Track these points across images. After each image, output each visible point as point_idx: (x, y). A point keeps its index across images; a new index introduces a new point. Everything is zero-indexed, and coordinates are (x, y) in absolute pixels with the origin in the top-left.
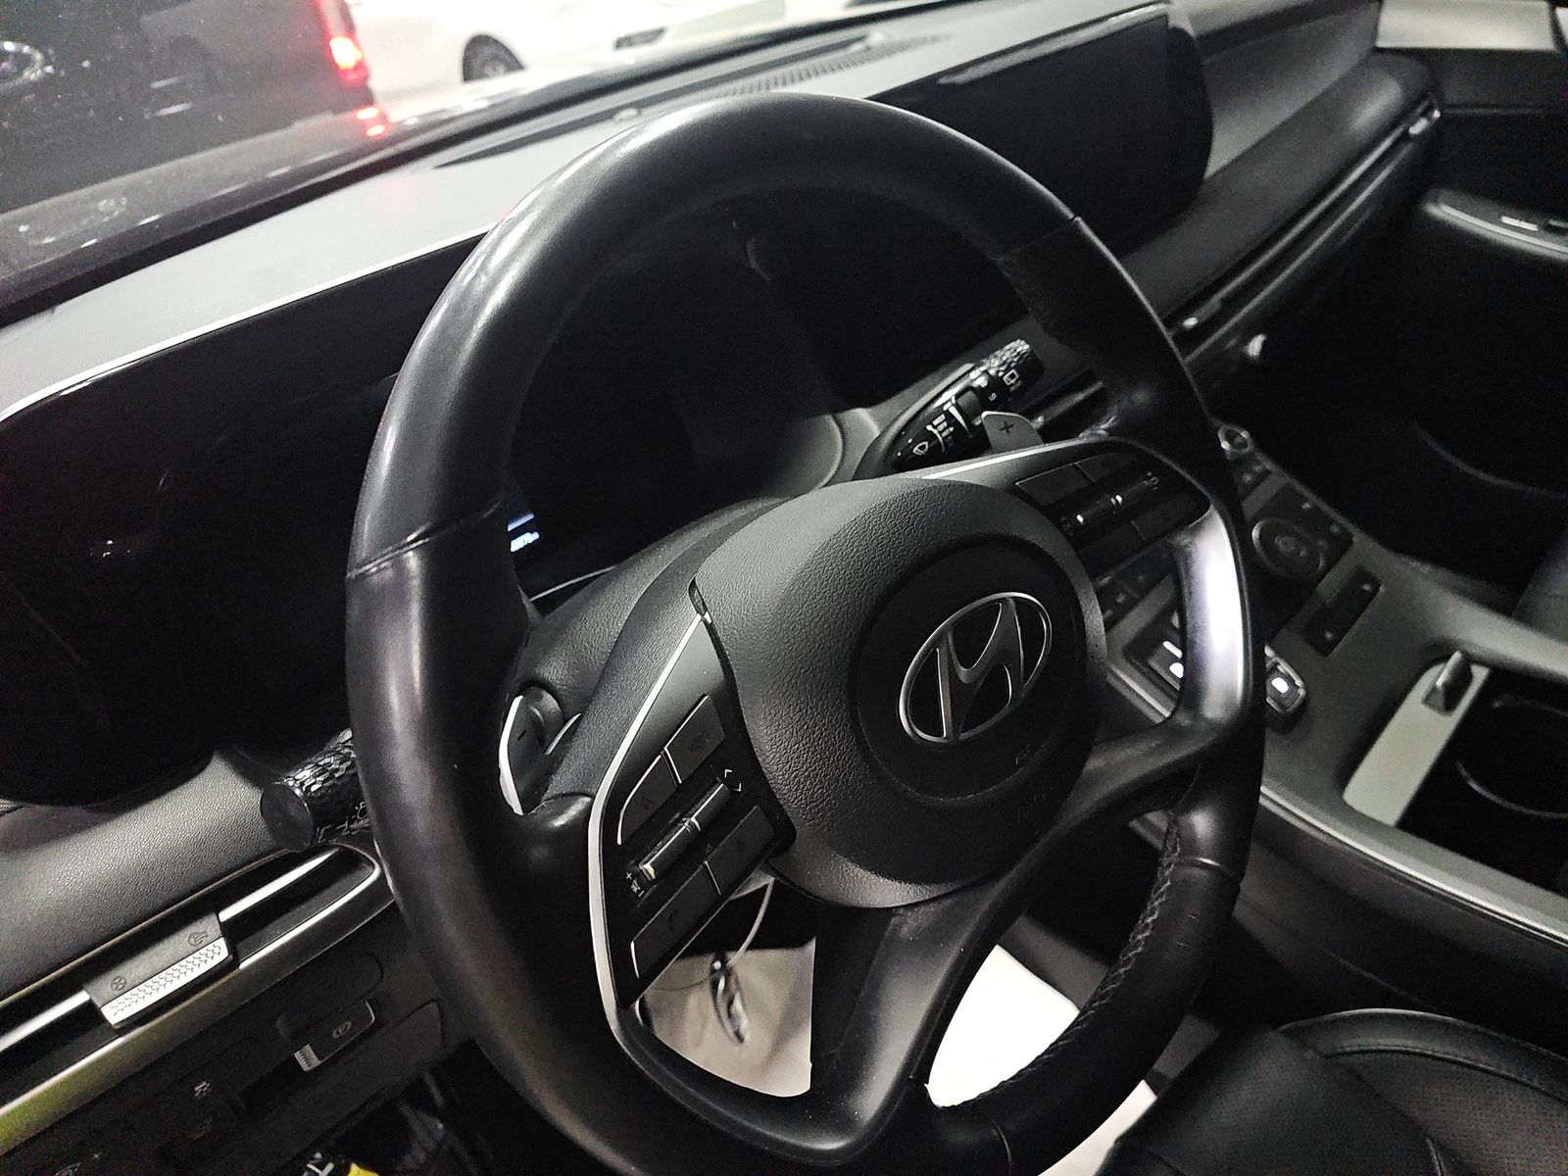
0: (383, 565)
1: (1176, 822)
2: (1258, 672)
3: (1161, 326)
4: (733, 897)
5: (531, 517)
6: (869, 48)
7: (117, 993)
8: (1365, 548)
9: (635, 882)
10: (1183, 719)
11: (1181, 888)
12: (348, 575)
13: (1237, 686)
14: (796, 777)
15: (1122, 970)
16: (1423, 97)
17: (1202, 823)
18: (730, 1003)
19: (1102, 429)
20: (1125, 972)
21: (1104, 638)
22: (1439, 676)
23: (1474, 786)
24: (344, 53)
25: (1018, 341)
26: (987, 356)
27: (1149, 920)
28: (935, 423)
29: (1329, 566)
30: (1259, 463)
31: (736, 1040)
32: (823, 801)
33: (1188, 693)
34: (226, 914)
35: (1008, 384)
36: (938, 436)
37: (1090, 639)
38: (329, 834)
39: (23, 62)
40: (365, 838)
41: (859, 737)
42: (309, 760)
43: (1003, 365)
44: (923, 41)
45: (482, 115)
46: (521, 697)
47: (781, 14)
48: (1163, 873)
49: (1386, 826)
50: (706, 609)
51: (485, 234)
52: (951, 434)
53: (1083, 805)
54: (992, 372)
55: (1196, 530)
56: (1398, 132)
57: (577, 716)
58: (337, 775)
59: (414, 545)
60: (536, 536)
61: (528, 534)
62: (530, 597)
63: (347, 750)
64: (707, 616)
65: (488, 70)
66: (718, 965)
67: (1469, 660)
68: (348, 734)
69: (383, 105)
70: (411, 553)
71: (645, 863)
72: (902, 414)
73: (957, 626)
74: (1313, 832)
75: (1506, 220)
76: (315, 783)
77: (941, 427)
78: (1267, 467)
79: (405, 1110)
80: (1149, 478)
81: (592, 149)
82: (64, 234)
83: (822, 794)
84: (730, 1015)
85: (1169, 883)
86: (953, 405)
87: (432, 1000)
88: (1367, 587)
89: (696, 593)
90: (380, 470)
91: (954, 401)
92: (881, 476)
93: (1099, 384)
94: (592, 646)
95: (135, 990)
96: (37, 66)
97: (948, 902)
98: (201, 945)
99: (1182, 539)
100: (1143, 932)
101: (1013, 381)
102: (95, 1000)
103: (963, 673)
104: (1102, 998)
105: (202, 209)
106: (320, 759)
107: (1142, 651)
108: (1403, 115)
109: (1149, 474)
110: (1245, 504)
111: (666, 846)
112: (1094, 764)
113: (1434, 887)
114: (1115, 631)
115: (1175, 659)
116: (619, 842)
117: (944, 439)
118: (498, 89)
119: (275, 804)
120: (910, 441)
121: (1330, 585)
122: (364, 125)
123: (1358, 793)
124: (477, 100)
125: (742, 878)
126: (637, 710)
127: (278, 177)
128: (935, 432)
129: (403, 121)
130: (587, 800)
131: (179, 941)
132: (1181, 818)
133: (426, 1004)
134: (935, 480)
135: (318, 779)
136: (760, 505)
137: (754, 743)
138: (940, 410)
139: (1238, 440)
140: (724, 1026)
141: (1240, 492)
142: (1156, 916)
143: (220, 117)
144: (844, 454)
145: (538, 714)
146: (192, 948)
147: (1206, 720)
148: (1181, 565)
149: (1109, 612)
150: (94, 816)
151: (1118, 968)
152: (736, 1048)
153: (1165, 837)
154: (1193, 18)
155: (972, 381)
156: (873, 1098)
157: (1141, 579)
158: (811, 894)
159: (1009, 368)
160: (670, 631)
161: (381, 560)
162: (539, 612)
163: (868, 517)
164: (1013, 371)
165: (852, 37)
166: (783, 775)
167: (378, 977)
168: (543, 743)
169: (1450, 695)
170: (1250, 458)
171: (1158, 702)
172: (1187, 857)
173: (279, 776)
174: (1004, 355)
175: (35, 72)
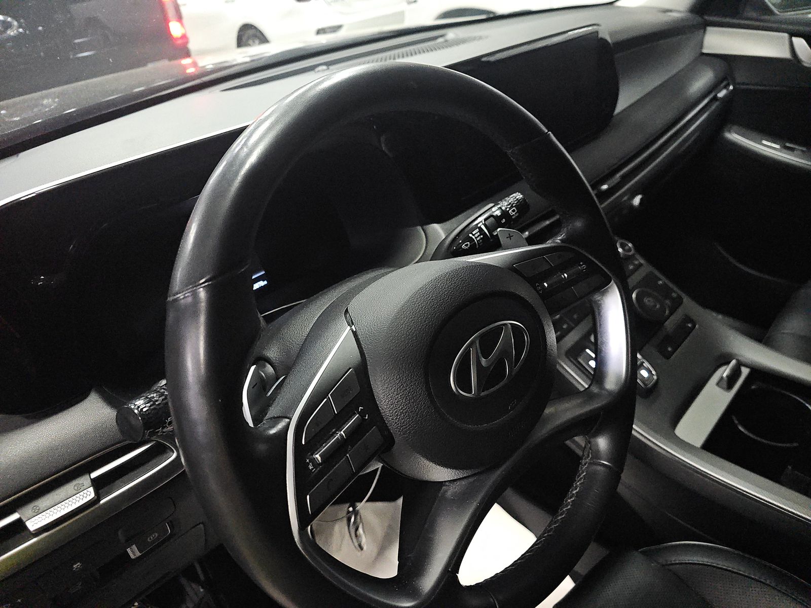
0: (186, 295)
1: (590, 442)
2: (633, 366)
3: (589, 187)
4: (361, 474)
5: (263, 272)
6: (446, 41)
7: (34, 514)
8: (690, 306)
9: (311, 464)
10: (595, 389)
11: (591, 476)
12: (169, 299)
13: (622, 374)
14: (396, 412)
16: (724, 79)
17: (602, 443)
18: (357, 529)
19: (558, 239)
20: (561, 518)
21: (556, 346)
22: (725, 372)
23: (740, 428)
24: (176, 29)
25: (517, 193)
26: (501, 200)
27: (574, 492)
28: (474, 233)
29: (671, 314)
30: (637, 259)
31: (359, 549)
32: (410, 425)
33: (598, 376)
34: (94, 475)
35: (512, 215)
36: (475, 239)
37: (549, 347)
38: (151, 434)
39: (7, 26)
40: (170, 437)
41: (430, 395)
42: (143, 395)
43: (509, 205)
44: (474, 39)
45: (246, 65)
46: (255, 366)
47: (402, 21)
48: (582, 468)
49: (698, 448)
50: (353, 324)
51: (248, 126)
52: (481, 239)
53: (543, 431)
54: (503, 208)
55: (604, 293)
56: (711, 96)
57: (283, 377)
58: (157, 403)
59: (204, 285)
60: (265, 282)
61: (262, 282)
62: (261, 314)
63: (162, 390)
64: (353, 327)
65: (250, 42)
66: (351, 509)
67: (740, 364)
68: (164, 382)
69: (195, 57)
71: (316, 454)
72: (457, 227)
73: (481, 337)
74: (656, 448)
75: (765, 142)
76: (145, 407)
77: (477, 235)
78: (641, 262)
79: (184, 581)
80: (581, 265)
82: (24, 115)
83: (409, 421)
84: (356, 536)
85: (585, 473)
86: (483, 224)
87: (202, 523)
88: (690, 325)
89: (348, 315)
90: (187, 245)
91: (483, 222)
92: (445, 259)
93: (558, 217)
94: (292, 341)
95: (44, 513)
96: (15, 28)
97: (471, 480)
98: (80, 490)
99: (597, 297)
100: (571, 498)
101: (514, 213)
102: (23, 518)
103: (483, 361)
104: (549, 531)
105: (99, 106)
106: (148, 394)
107: (575, 353)
108: (714, 88)
109: (581, 263)
110: (629, 280)
111: (328, 446)
112: (548, 411)
114: (562, 342)
115: (591, 358)
116: (303, 443)
117: (477, 241)
118: (255, 52)
119: (124, 417)
120: (461, 241)
121: (671, 323)
122: (185, 67)
123: (682, 430)
124: (244, 57)
125: (366, 464)
126: (315, 375)
128: (474, 237)
129: (205, 66)
130: (287, 420)
131: (69, 488)
132: (592, 440)
133: (198, 525)
134: (473, 262)
135: (147, 405)
136: (383, 271)
137: (375, 394)
138: (476, 227)
139: (627, 248)
140: (353, 542)
141: (627, 274)
142: (578, 490)
143: (110, 60)
144: (426, 247)
145: (263, 375)
146: (75, 492)
147: (607, 390)
148: (596, 310)
149: (559, 333)
150: (26, 420)
151: (558, 516)
152: (359, 554)
153: (584, 449)
154: (611, 34)
155: (493, 212)
156: (429, 580)
157: (575, 316)
158: (402, 473)
159: (512, 207)
160: (334, 334)
161: (187, 292)
162: (266, 322)
163: (437, 280)
164: (514, 208)
165: (438, 35)
166: (389, 411)
167: (173, 510)
168: (265, 390)
169: (730, 382)
170: (632, 257)
171: (581, 379)
172: (595, 460)
173: (126, 403)
174: (510, 200)
175: (13, 31)
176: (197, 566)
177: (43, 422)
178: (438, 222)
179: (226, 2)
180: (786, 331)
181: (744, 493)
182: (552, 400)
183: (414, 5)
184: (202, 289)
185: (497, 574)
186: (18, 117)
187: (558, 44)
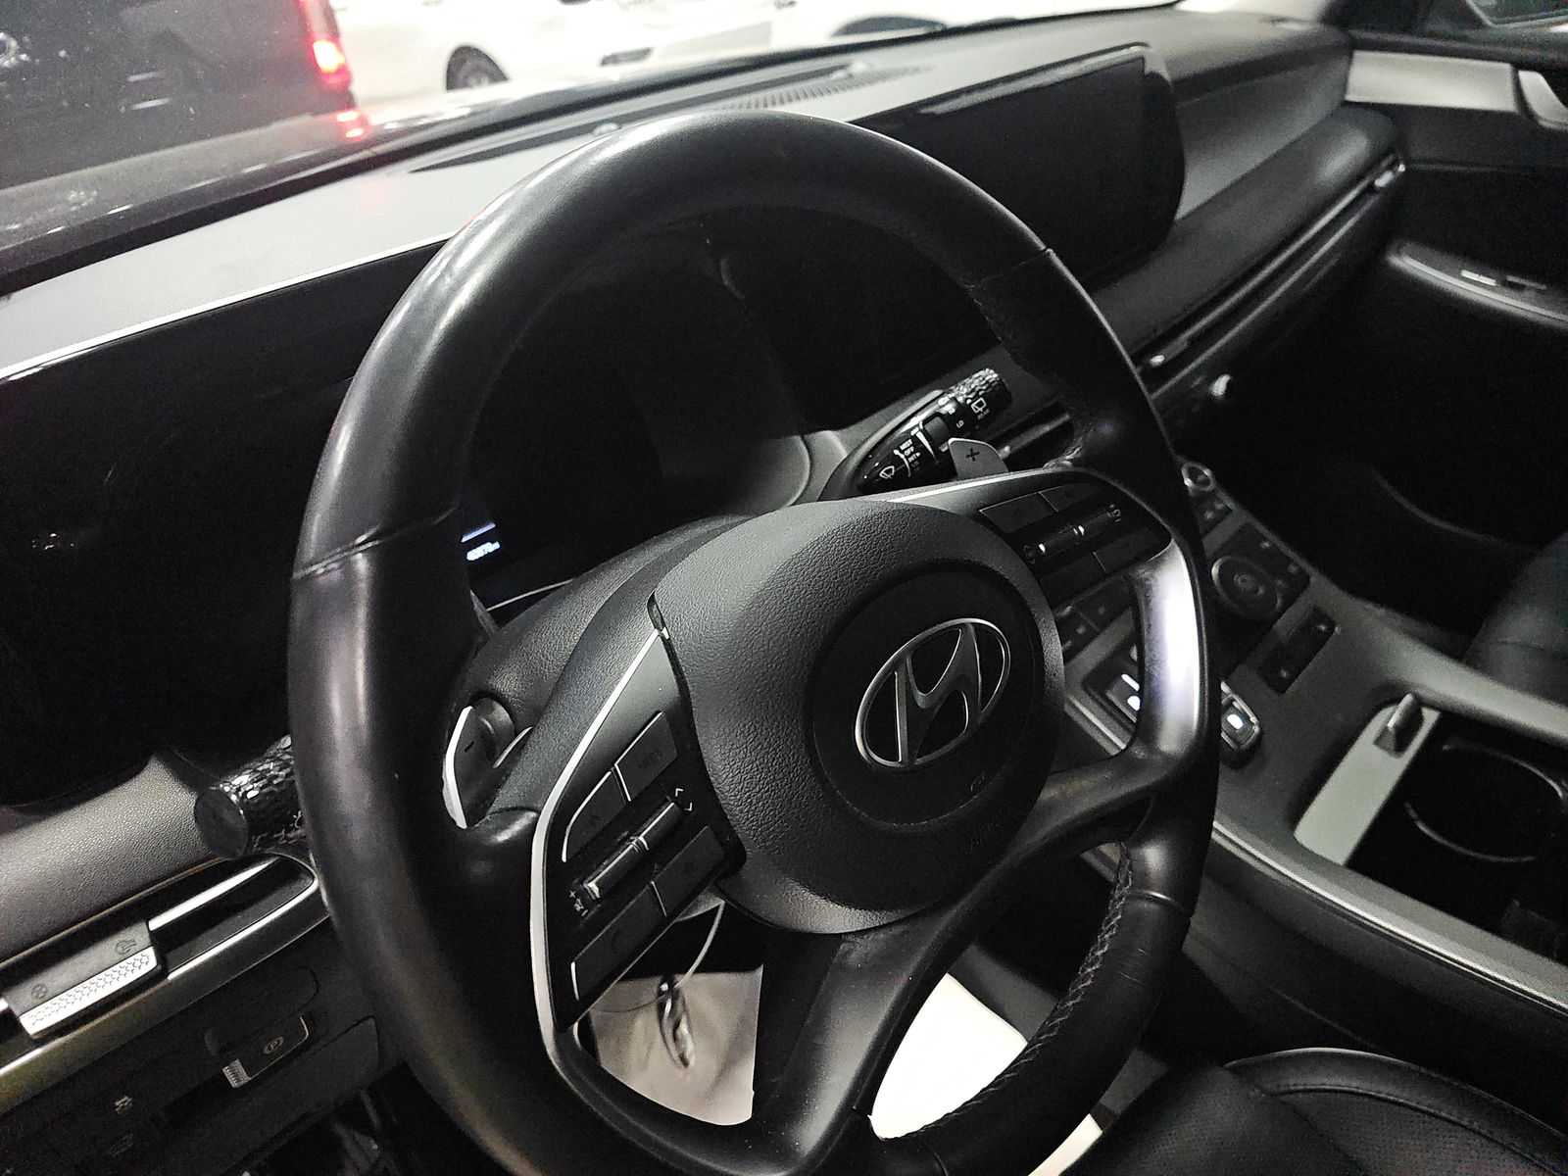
0: (329, 568)
1: (1128, 856)
2: (1213, 708)
3: (1128, 360)
4: (679, 919)
5: (493, 525)
6: (850, 76)
7: (36, 1001)
8: (1323, 591)
9: (579, 900)
10: (1139, 752)
11: (1133, 921)
12: (295, 575)
13: (1192, 722)
14: (749, 797)
15: (1071, 1003)
16: (1391, 149)
17: (1154, 856)
18: (677, 1026)
19: (1067, 460)
20: (1074, 1004)
21: (1062, 668)
22: (1391, 717)
23: (1422, 827)
24: (326, 56)
25: (987, 370)
26: (955, 384)
27: (1099, 953)
28: (902, 448)
29: (1289, 602)
30: (1222, 502)
31: (679, 1062)
32: (775, 823)
33: (1144, 727)
34: (156, 923)
35: (976, 412)
36: (905, 460)
38: (265, 843)
40: (301, 848)
41: (814, 761)
42: (247, 766)
43: (971, 393)
44: (905, 72)
45: (462, 122)
46: (470, 708)
47: (767, 40)
48: (1114, 906)
49: (1339, 866)
50: (664, 625)
51: (447, 240)
52: (917, 459)
53: (1037, 834)
54: (960, 399)
55: (1156, 565)
56: (1363, 184)
57: (527, 731)
58: (275, 782)
59: (363, 548)
60: (497, 546)
61: (489, 544)
62: (488, 608)
63: (287, 757)
64: (665, 631)
65: (472, 80)
66: (665, 987)
67: (1420, 703)
68: (287, 741)
69: (363, 109)
71: (590, 882)
72: (870, 437)
73: (916, 652)
75: (1466, 274)
76: (252, 790)
77: (908, 452)
78: (1228, 505)
79: (340, 1130)
80: (1111, 510)
81: (566, 155)
82: (29, 221)
83: (774, 816)
84: (675, 1038)
85: (1120, 917)
86: (920, 430)
87: (373, 1017)
88: (1323, 628)
89: (655, 609)
90: (332, 469)
91: (921, 427)
92: (846, 498)
93: (1067, 417)
94: (547, 659)
95: (55, 999)
96: (12, 52)
97: (897, 930)
98: (130, 953)
99: (1142, 572)
100: (1093, 964)
101: (980, 409)
102: (13, 1008)
103: (920, 697)
104: (1050, 1030)
105: (169, 203)
106: (259, 764)
107: (1100, 682)
108: (1369, 167)
109: (1112, 506)
110: (1205, 539)
111: (613, 864)
112: (1048, 794)
113: (1380, 926)
114: (1074, 661)
115: (1133, 692)
116: (564, 859)
117: (910, 464)
118: (482, 96)
119: (209, 810)
120: (877, 464)
121: (1286, 625)
122: (342, 128)
123: (1307, 832)
125: (690, 897)
127: (249, 174)
128: (902, 456)
129: (384, 125)
130: (533, 815)
131: (106, 949)
132: (1133, 851)
133: (364, 1020)
134: (900, 504)
135: (255, 785)
137: (708, 762)
138: (908, 435)
139: (1200, 478)
140: (668, 1048)
141: (1201, 529)
142: (1106, 949)
143: (191, 109)
144: (810, 477)
145: (489, 725)
146: (118, 957)
147: (1161, 753)
148: (1141, 597)
149: (1069, 643)
151: (1067, 1001)
152: (681, 1073)
153: (1118, 869)
154: (1169, 65)
155: (941, 407)
156: (814, 1128)
157: (1102, 611)
158: (761, 918)
159: (977, 396)
160: (626, 645)
161: (329, 561)
162: (497, 622)
163: (829, 538)
164: (981, 399)
165: (834, 65)
166: (736, 796)
167: (313, 992)
168: (492, 756)
169: (1401, 737)
170: (1212, 496)
171: (1113, 732)
172: (1138, 890)
173: (216, 782)
174: (972, 383)
175: (9, 59)
176: (366, 1099)
178: (834, 428)
179: (427, 4)
180: (1509, 639)
181: (1430, 953)
182: (1056, 772)
183: (788, 10)
184: (360, 555)
185: (948, 1114)
186: (17, 223)
187: (1066, 82)
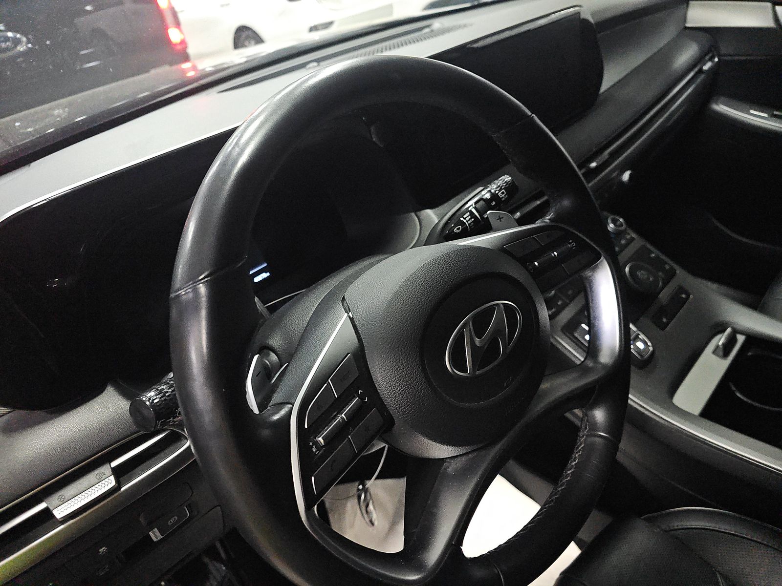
0: (187, 291)
1: (587, 415)
2: (626, 338)
3: (576, 168)
4: (364, 454)
5: (265, 265)
6: (432, 31)
7: (60, 503)
8: (683, 277)
9: (314, 447)
10: (590, 364)
11: (590, 448)
12: (171, 296)
13: (616, 348)
14: (394, 394)
16: (709, 51)
17: (599, 415)
18: (367, 506)
19: (547, 219)
20: (561, 490)
21: (549, 323)
22: (720, 340)
23: (738, 395)
24: (175, 36)
25: (506, 176)
26: (490, 183)
27: (573, 464)
28: (465, 216)
29: (665, 284)
30: (629, 234)
31: (370, 524)
32: (408, 406)
33: (592, 349)
34: (114, 464)
35: (501, 197)
36: (466, 223)
37: (541, 324)
38: (164, 424)
39: (17, 42)
40: (180, 425)
41: (426, 374)
42: (153, 387)
43: (498, 187)
44: (459, 27)
46: (258, 355)
47: (391, 14)
48: (580, 440)
49: (696, 416)
50: (350, 311)
51: (238, 127)
52: (473, 222)
53: (539, 406)
54: (493, 191)
55: (594, 269)
56: (696, 69)
57: (286, 365)
58: (167, 395)
59: (203, 281)
60: (268, 274)
61: (264, 274)
62: (265, 305)
63: (172, 382)
64: (350, 314)
65: (246, 43)
66: (361, 487)
67: (735, 332)
68: (171, 375)
69: (194, 61)
70: (201, 285)
71: (319, 437)
72: (449, 212)
73: (475, 319)
74: (657, 419)
75: (752, 112)
76: (156, 399)
77: (468, 219)
78: (633, 236)
79: (206, 560)
80: (571, 243)
81: (291, 84)
82: (37, 127)
83: (407, 402)
84: (367, 512)
85: (583, 445)
86: (473, 207)
87: (219, 506)
88: (684, 296)
89: (345, 303)
90: (186, 243)
92: (437, 244)
93: (545, 198)
94: (294, 329)
95: (69, 502)
96: (24, 44)
97: (471, 455)
98: (103, 478)
99: (588, 273)
100: (571, 469)
101: (503, 195)
102: (50, 506)
103: (477, 341)
104: (550, 502)
106: (159, 386)
107: (570, 329)
108: (699, 60)
109: (571, 241)
110: (620, 256)
111: (330, 429)
112: (544, 386)
114: (555, 320)
115: (586, 332)
116: (306, 427)
117: (469, 224)
119: (136, 409)
120: (453, 225)
121: (665, 295)
122: (184, 71)
123: (679, 399)
124: (241, 58)
125: (369, 443)
126: (315, 361)
128: (465, 221)
130: (290, 406)
131: (91, 477)
132: (589, 413)
133: (215, 507)
135: (158, 396)
136: (378, 258)
137: (374, 377)
138: (467, 210)
139: (618, 223)
140: (364, 518)
141: (618, 250)
142: (577, 461)
143: (111, 69)
144: (420, 232)
145: (268, 363)
146: (97, 481)
147: (600, 363)
149: (552, 311)
150: (49, 415)
151: (558, 488)
152: (371, 529)
153: (582, 420)
154: (593, 14)
155: (483, 195)
156: (434, 553)
157: (570, 292)
158: (404, 452)
159: (501, 189)
160: (332, 321)
161: (187, 288)
162: (270, 312)
163: (430, 264)
164: (503, 190)
165: (424, 25)
166: (388, 393)
167: (191, 494)
168: (270, 377)
169: (726, 350)
170: (624, 232)
171: (578, 353)
172: (592, 432)
173: (138, 395)
174: (499, 182)
175: (23, 47)
176: (218, 545)
177: (65, 416)
178: (431, 207)
181: (744, 458)
185: (501, 545)
186: (31, 127)
187: (541, 27)
